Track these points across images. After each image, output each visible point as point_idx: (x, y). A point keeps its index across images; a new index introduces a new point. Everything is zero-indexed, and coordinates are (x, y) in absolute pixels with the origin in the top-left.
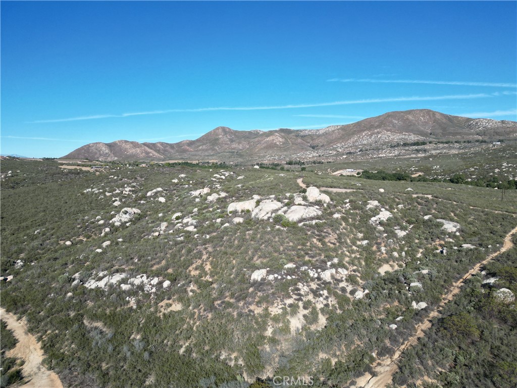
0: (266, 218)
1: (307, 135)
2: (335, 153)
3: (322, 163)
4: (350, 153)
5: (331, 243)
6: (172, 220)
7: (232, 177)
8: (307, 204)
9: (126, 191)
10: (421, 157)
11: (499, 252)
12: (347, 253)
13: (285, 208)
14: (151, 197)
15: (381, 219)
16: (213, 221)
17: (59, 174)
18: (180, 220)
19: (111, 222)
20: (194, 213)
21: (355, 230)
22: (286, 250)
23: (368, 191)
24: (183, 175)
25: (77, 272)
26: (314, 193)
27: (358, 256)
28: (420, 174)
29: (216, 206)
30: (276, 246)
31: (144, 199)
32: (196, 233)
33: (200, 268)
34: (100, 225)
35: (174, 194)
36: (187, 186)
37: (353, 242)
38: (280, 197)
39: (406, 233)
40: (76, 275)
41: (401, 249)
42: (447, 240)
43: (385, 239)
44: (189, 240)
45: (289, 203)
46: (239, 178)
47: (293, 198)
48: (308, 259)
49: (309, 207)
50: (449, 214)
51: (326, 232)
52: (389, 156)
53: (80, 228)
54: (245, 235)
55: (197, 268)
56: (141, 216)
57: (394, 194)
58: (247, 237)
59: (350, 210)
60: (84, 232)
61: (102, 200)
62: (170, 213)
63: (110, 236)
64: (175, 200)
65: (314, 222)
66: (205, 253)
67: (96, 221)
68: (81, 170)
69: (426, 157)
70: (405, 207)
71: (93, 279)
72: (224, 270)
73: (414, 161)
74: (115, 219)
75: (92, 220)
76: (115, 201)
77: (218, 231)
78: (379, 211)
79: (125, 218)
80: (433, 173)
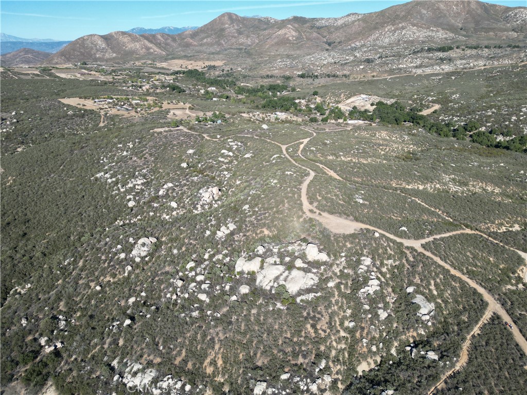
0: (268, 288)
1: (323, 27)
2: (352, 58)
3: (337, 77)
4: (368, 61)
5: (323, 330)
6: (186, 270)
7: (240, 151)
8: (306, 266)
9: (138, 185)
10: (443, 74)
11: (453, 369)
12: (334, 344)
13: (287, 272)
14: (163, 197)
15: (369, 292)
16: (223, 285)
17: (64, 118)
18: (193, 273)
19: (131, 256)
20: (205, 260)
21: (345, 302)
22: (284, 345)
23: (364, 234)
24: (191, 151)
25: (115, 358)
26: (313, 253)
27: (343, 346)
28: (437, 107)
29: (225, 252)
30: (276, 337)
31: (157, 201)
32: (209, 306)
33: (213, 363)
34: (122, 259)
35: (185, 193)
36: (196, 178)
37: (342, 324)
38: (283, 250)
39: (387, 315)
40: (115, 363)
41: (381, 336)
42: (419, 332)
43: (369, 323)
44: (203, 317)
45: (290, 267)
46: (246, 156)
47: (294, 253)
48: (301, 360)
49: (308, 274)
50: (430, 284)
51: (319, 313)
52: (409, 67)
53: (104, 263)
54: (250, 315)
55: (211, 364)
56: (157, 246)
57: (388, 239)
58: (252, 319)
59: (344, 268)
60: (109, 270)
61: (117, 197)
62: (184, 249)
63: (133, 276)
64: (186, 202)
65: (310, 296)
66: (217, 342)
67: (118, 250)
68: (85, 110)
69: (449, 74)
70: (395, 262)
71: (129, 373)
72: (233, 367)
73: (434, 79)
74: (134, 252)
75: (114, 250)
76: (130, 200)
77: (227, 305)
78: (369, 277)
79: (144, 251)
80: (450, 108)
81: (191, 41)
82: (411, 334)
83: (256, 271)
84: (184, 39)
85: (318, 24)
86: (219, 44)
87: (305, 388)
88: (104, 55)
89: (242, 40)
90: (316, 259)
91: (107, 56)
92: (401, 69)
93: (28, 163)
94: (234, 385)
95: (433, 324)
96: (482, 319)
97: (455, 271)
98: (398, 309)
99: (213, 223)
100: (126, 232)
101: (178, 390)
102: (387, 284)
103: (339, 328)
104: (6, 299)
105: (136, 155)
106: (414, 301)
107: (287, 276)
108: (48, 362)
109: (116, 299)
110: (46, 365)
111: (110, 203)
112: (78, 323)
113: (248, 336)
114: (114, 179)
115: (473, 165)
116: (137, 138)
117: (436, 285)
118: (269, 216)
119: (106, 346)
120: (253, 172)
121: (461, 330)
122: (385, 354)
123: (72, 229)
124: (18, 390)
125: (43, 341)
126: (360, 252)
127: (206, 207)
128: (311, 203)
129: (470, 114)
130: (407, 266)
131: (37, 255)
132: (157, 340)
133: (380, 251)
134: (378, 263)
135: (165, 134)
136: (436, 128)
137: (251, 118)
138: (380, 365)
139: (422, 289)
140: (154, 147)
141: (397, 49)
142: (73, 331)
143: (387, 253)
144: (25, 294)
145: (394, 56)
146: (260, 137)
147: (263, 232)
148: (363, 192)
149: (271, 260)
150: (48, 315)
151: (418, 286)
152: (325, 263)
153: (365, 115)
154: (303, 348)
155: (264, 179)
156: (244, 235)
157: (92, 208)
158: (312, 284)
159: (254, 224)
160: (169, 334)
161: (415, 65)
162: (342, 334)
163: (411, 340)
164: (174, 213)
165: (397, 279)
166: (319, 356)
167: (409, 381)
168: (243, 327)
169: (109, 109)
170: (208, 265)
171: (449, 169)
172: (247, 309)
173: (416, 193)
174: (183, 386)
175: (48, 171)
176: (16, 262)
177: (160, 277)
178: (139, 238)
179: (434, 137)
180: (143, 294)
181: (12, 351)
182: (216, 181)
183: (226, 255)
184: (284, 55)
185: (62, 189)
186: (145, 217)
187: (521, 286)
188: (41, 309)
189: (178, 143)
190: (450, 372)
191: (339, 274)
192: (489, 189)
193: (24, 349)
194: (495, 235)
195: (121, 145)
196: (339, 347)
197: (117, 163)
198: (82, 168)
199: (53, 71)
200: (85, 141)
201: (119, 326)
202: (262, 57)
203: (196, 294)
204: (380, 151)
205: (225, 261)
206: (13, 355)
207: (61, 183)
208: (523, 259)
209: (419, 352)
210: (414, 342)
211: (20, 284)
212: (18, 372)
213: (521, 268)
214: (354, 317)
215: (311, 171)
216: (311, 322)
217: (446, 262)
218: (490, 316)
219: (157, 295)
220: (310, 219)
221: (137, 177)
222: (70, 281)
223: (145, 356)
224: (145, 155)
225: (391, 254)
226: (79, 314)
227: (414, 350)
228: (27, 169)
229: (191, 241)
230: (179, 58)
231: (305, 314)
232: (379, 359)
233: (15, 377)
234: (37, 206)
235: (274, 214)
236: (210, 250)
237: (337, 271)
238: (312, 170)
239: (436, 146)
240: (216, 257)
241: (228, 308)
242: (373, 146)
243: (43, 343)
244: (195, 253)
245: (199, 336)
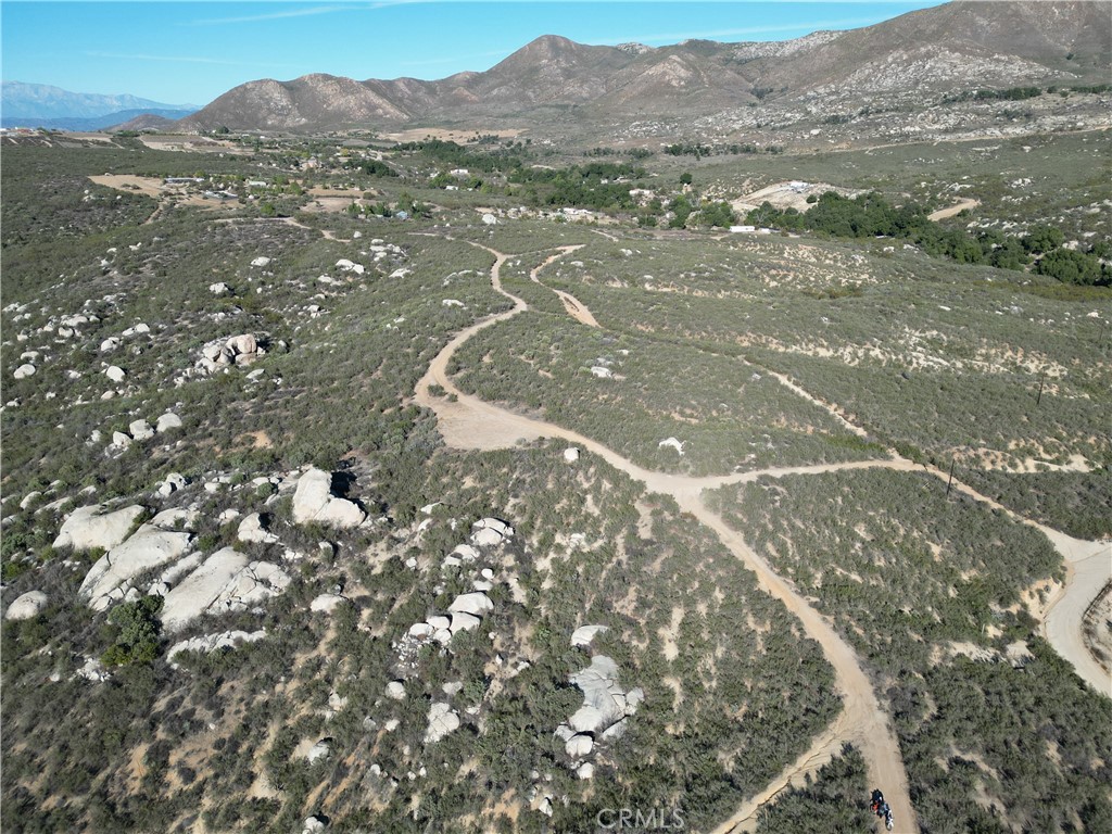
0: (102, 606)
1: (751, 60)
2: (799, 116)
3: (754, 151)
5: (183, 771)
8: (273, 538)
10: (1005, 141)
13: (194, 558)
14: (104, 355)
15: (437, 635)
21: (346, 668)
23: (540, 452)
24: (262, 261)
28: (970, 204)
31: (83, 365)
35: (168, 347)
37: (282, 750)
38: (240, 486)
42: (535, 803)
49: (257, 564)
50: (666, 620)
52: (928, 132)
57: (606, 470)
59: (412, 551)
64: (156, 370)
68: (127, 195)
69: (1018, 143)
70: (590, 542)
73: (981, 152)
76: (24, 362)
78: (466, 585)
80: (1001, 206)
81: (466, 93)
82: (500, 808)
83: (107, 547)
84: (452, 89)
85: (740, 54)
86: (523, 98)
88: (283, 121)
89: (571, 88)
90: (320, 517)
91: (289, 122)
92: (907, 136)
95: (602, 772)
96: (789, 771)
97: (779, 580)
103: (258, 766)
105: (123, 265)
106: (574, 678)
107: (188, 571)
114: (28, 316)
115: (1007, 313)
117: (688, 624)
118: (301, 401)
126: (492, 505)
128: (452, 371)
129: (1045, 215)
130: (621, 554)
133: (561, 505)
134: (534, 541)
139: (626, 636)
140: (182, 251)
141: (906, 95)
143: (577, 512)
145: (897, 109)
146: (461, 238)
147: (253, 440)
148: (627, 352)
149: (170, 516)
151: (618, 622)
152: (343, 533)
153: (782, 218)
156: (187, 448)
158: (257, 598)
159: (239, 418)
161: (943, 127)
162: (261, 789)
164: (107, 396)
169: (185, 196)
171: (927, 316)
179: (937, 263)
182: (279, 327)
184: (656, 117)
187: (1018, 649)
189: (248, 245)
191: (377, 570)
192: (1033, 366)
194: (985, 481)
195: (114, 250)
197: (68, 284)
199: (140, 138)
202: (605, 122)
204: (767, 280)
208: (1057, 556)
213: (1039, 584)
214: (344, 725)
215: (521, 304)
216: (162, 736)
217: (760, 549)
218: (827, 761)
220: (415, 411)
224: (143, 265)
225: (588, 517)
230: (434, 126)
231: (162, 704)
235: (324, 395)
237: (379, 560)
238: (528, 301)
240: (51, 505)
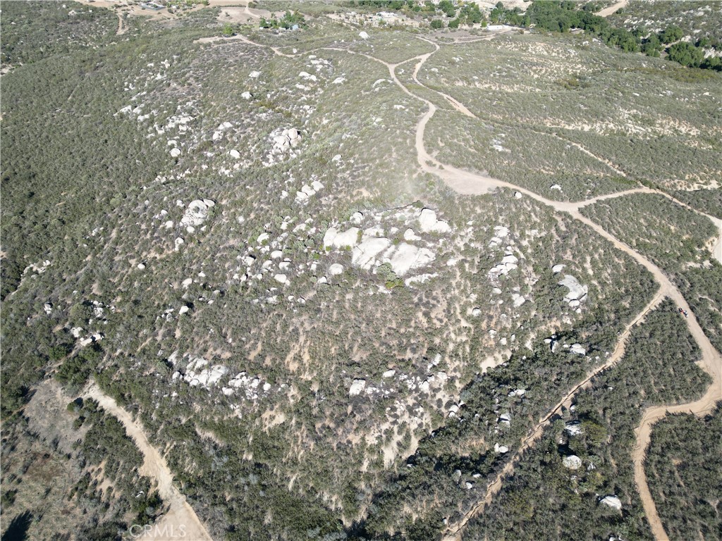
0: (368, 267)
5: (438, 319)
6: (258, 244)
7: (327, 73)
8: (419, 238)
9: (183, 125)
11: (604, 366)
12: (453, 336)
13: (393, 247)
14: (218, 142)
15: (502, 272)
16: (308, 264)
17: (64, 21)
18: (267, 248)
19: (181, 224)
20: (282, 231)
21: (469, 285)
22: (388, 337)
23: (502, 194)
24: (255, 74)
25: (172, 352)
26: (429, 221)
27: (464, 339)
28: (623, 4)
29: (309, 220)
30: (377, 327)
31: (210, 148)
32: (290, 289)
33: (298, 358)
34: (169, 229)
35: (249, 136)
36: (264, 114)
37: (463, 312)
38: (388, 217)
39: (524, 301)
40: (172, 358)
41: (513, 327)
42: (564, 321)
43: (499, 310)
44: (282, 304)
45: (397, 240)
46: (336, 81)
47: (404, 222)
48: (409, 355)
49: (421, 249)
50: (585, 261)
51: (434, 298)
53: (146, 233)
54: (344, 301)
55: (295, 359)
56: (216, 212)
57: (533, 201)
58: (347, 305)
59: (471, 241)
60: (153, 243)
61: (154, 143)
62: (252, 216)
63: (186, 252)
64: (252, 151)
65: (424, 278)
66: (301, 333)
67: (162, 217)
68: (95, 9)
70: (540, 233)
71: (192, 370)
72: (323, 363)
74: (185, 220)
75: (157, 216)
76: (172, 147)
77: (314, 289)
78: (503, 253)
79: (198, 219)
80: (641, 6)
82: (553, 324)
83: (351, 246)
87: (414, 387)
90: (433, 229)
93: (21, 92)
94: (325, 384)
95: (583, 311)
96: (649, 305)
97: (621, 243)
98: (539, 294)
99: (291, 180)
100: (171, 193)
101: (254, 389)
102: (528, 262)
103: (459, 317)
104: (19, 280)
105: (176, 79)
106: (561, 283)
107: (394, 253)
108: (86, 357)
109: (166, 280)
110: (84, 361)
111: (144, 151)
112: (119, 311)
113: (342, 326)
114: (147, 116)
115: (665, 95)
116: (174, 53)
117: (593, 262)
118: (369, 172)
119: (159, 338)
120: (347, 106)
121: (619, 319)
122: (517, 348)
123: (96, 188)
124: (52, 389)
125: (76, 332)
126: (494, 220)
127: (281, 158)
128: (429, 152)
129: (671, 16)
130: (557, 237)
131: (52, 223)
132: (224, 331)
133: (522, 218)
134: (517, 234)
135: (216, 46)
136: (620, 38)
137: (343, 21)
138: (510, 361)
139: (573, 267)
140: (201, 67)
142: (115, 320)
143: (530, 221)
144: (44, 274)
146: (357, 51)
147: (361, 193)
148: (503, 135)
149: (371, 231)
150: (78, 300)
151: (568, 263)
152: (445, 235)
153: (514, 17)
154: (412, 341)
155: (363, 117)
156: (335, 198)
157: (120, 157)
158: (427, 262)
159: (348, 182)
160: (239, 323)
162: (464, 323)
163: (553, 331)
164: (236, 166)
165: (541, 254)
166: (432, 350)
167: (546, 379)
168: (335, 316)
169: (129, 7)
170: (286, 238)
171: (629, 100)
172: (340, 294)
173: (579, 136)
174: (261, 384)
175: (51, 103)
176: (25, 232)
177: (222, 253)
178: (190, 201)
179: (614, 52)
180: (202, 275)
181: (38, 344)
182: (293, 120)
183: (311, 225)
185: (75, 130)
186: (196, 171)
187: (707, 263)
188: (68, 293)
189: (236, 61)
190: (600, 369)
191: (463, 249)
192: (683, 129)
193: (52, 342)
194: (682, 195)
195: (152, 65)
196: (458, 340)
197: (149, 92)
198: (99, 99)
200: (100, 58)
201: (173, 314)
203: (272, 275)
204: (532, 73)
205: (309, 233)
206: (40, 348)
207: (72, 121)
209: (562, 345)
210: (557, 334)
211: (35, 261)
212: (50, 368)
213: (711, 239)
214: (480, 303)
215: (431, 105)
216: (424, 309)
217: (610, 232)
218: (661, 302)
219: (220, 276)
220: (428, 175)
221: (180, 113)
222: (102, 257)
223: (211, 350)
224: (188, 79)
225: (535, 222)
226: (119, 299)
227: (556, 343)
228: (21, 101)
229: (262, 205)
231: (416, 300)
232: (509, 354)
233: (47, 374)
234: (42, 155)
235: (377, 168)
236: (288, 217)
237: (461, 245)
238: (432, 102)
239: (615, 65)
240: (298, 227)
241: (315, 292)
242: (523, 66)
243: (76, 335)
244: (268, 221)
245: (278, 327)
